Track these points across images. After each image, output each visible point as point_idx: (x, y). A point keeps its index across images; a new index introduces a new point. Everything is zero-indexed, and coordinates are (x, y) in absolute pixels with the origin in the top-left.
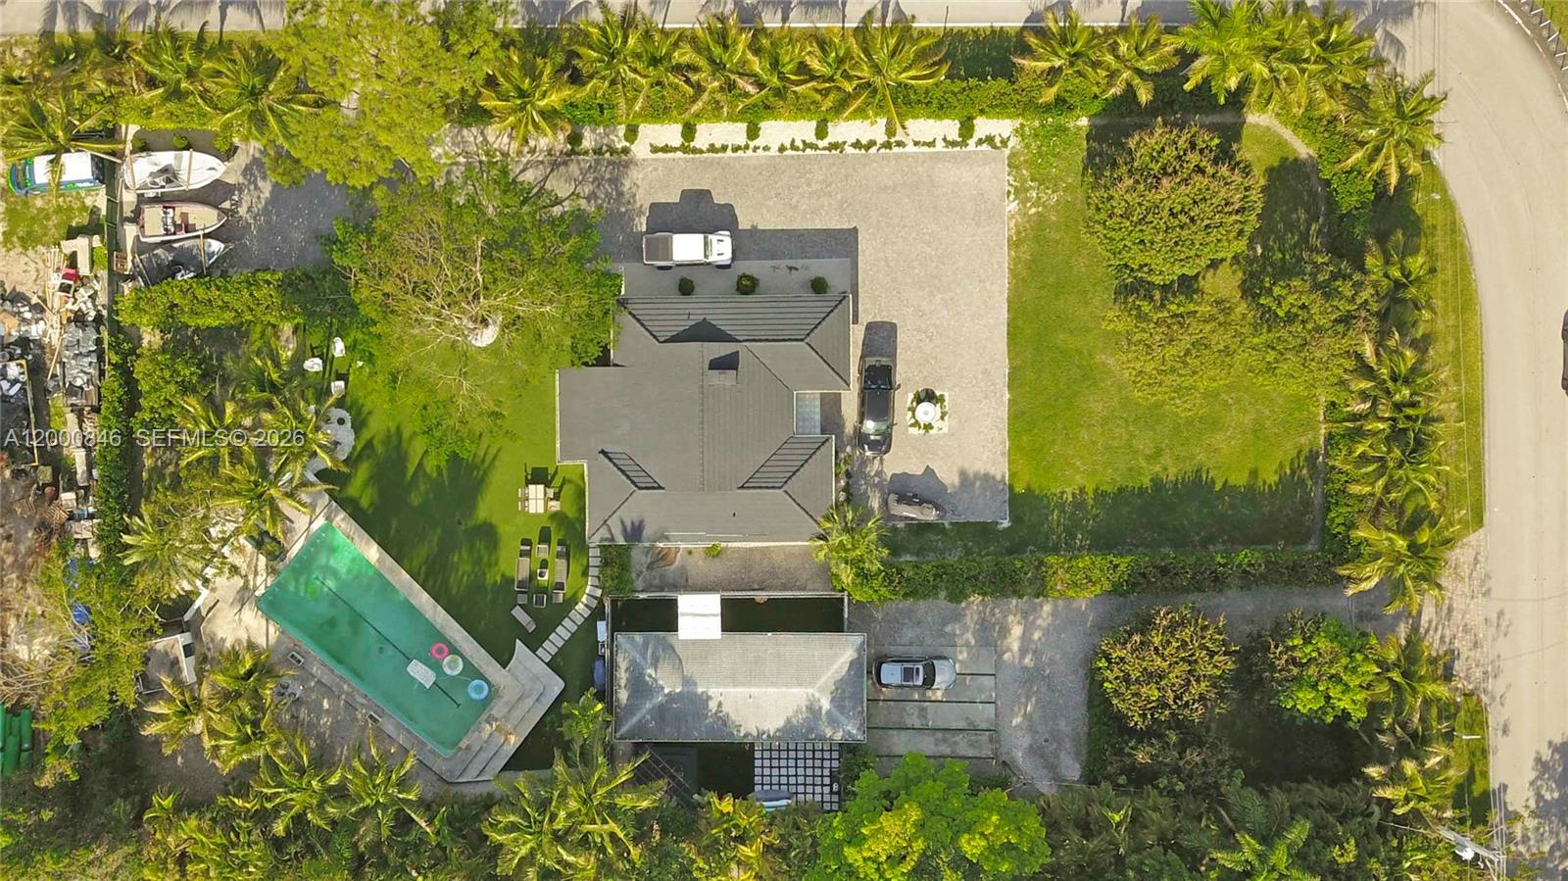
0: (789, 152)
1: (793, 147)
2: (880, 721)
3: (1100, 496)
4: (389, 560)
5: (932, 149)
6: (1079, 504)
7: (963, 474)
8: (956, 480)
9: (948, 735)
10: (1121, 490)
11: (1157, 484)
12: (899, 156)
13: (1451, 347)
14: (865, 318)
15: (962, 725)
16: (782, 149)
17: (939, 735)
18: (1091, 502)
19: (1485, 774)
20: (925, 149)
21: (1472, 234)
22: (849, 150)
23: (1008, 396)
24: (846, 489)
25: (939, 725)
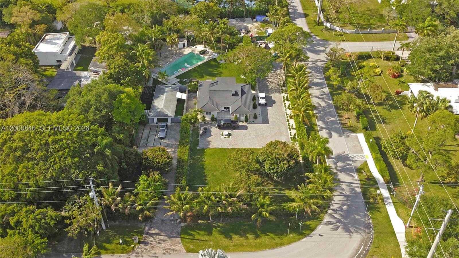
0: (286, 114)
1: (287, 115)
2: (152, 128)
3: (203, 165)
4: (198, 65)
5: (290, 135)
6: (201, 161)
7: (210, 141)
8: (209, 140)
9: (147, 139)
10: (204, 169)
11: (205, 176)
12: (287, 130)
13: (244, 244)
14: (248, 125)
15: (149, 141)
16: (286, 113)
17: (147, 137)
18: (202, 163)
19: (107, 253)
20: (289, 134)
21: (280, 249)
22: (287, 123)
23: (230, 148)
24: (208, 123)
25: (149, 138)
